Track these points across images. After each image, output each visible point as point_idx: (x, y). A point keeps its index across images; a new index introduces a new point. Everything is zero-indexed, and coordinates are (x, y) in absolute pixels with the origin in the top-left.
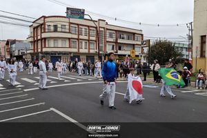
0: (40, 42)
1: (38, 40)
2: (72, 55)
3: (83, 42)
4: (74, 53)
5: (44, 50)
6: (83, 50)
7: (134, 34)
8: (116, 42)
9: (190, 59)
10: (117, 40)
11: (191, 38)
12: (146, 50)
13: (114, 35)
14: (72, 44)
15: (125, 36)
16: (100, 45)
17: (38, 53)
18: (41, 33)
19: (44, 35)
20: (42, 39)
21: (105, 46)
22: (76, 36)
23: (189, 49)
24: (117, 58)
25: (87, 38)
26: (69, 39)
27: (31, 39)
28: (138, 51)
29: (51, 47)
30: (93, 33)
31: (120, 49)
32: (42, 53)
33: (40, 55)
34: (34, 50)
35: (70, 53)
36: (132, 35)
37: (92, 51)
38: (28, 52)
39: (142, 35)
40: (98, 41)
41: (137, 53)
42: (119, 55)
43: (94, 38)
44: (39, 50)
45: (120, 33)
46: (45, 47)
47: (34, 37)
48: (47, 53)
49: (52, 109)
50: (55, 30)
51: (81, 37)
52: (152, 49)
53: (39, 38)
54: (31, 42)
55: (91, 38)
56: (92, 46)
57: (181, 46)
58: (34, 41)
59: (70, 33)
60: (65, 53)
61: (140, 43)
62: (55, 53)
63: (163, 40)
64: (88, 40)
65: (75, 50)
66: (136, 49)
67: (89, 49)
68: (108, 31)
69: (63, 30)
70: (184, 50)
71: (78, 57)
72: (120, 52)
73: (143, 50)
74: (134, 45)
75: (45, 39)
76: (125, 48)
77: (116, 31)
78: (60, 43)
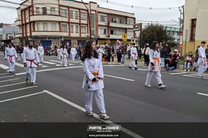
0: (28, 25)
1: (26, 24)
2: (63, 39)
3: (74, 26)
4: (65, 37)
5: (33, 34)
6: (74, 35)
7: (126, 17)
8: (108, 26)
9: (181, 43)
10: (109, 23)
11: (182, 21)
12: (138, 34)
13: (106, 19)
14: (63, 28)
15: (117, 20)
16: (92, 29)
17: (27, 37)
18: (30, 16)
19: (33, 19)
20: (30, 23)
21: (97, 29)
22: (66, 20)
23: (180, 33)
24: (109, 42)
25: (77, 21)
26: (59, 22)
27: (19, 23)
28: (130, 36)
29: (40, 31)
30: (84, 16)
31: (112, 33)
32: (31, 37)
33: (29, 39)
34: (23, 34)
35: (61, 37)
36: (124, 18)
37: (83, 35)
38: (17, 36)
39: (134, 19)
40: (89, 25)
41: (129, 38)
42: (111, 40)
43: (85, 22)
44: (28, 34)
45: (112, 16)
46: (34, 31)
47: (22, 20)
48: (36, 37)
49: (45, 91)
50: (45, 13)
51: (71, 20)
52: (143, 33)
53: (27, 21)
54: (19, 26)
55: (82, 22)
56: (83, 30)
57: (173, 30)
58: (23, 25)
59: (60, 16)
60: (55, 38)
61: (132, 27)
62: (45, 37)
63: (155, 23)
64: (79, 24)
65: (66, 34)
66: (128, 33)
67: (80, 33)
68: (99, 14)
69: (53, 13)
70: (176, 34)
71: (70, 41)
72: (112, 37)
73: (135, 34)
74: (126, 29)
75: (34, 22)
76: (117, 32)
77: (108, 14)
78: (50, 27)
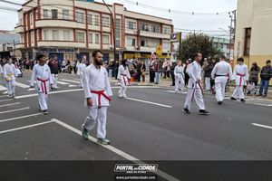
0: (33, 33)
1: (30, 31)
2: (78, 52)
3: (94, 34)
4: (81, 49)
5: (40, 44)
6: (94, 46)
7: (161, 24)
8: (138, 36)
10: (138, 32)
11: (233, 31)
12: (176, 46)
13: (135, 26)
14: (78, 37)
15: (150, 27)
16: (117, 39)
17: (31, 49)
18: (35, 20)
19: (39, 24)
20: (35, 29)
21: (123, 40)
22: (83, 26)
23: (231, 46)
24: (140, 56)
25: (98, 28)
26: (74, 29)
27: (21, 29)
28: (166, 48)
29: (48, 40)
30: (107, 22)
31: (143, 45)
32: (36, 48)
33: (34, 51)
34: (25, 44)
35: (76, 49)
36: (159, 25)
37: (105, 47)
38: (18, 47)
39: (172, 26)
40: (113, 33)
41: (165, 51)
42: (141, 53)
43: (108, 30)
44: (33, 45)
45: (143, 22)
46: (41, 40)
47: (24, 26)
48: (43, 49)
49: (54, 120)
50: (55, 17)
51: (90, 27)
52: (183, 45)
53: (32, 27)
54: (21, 33)
55: (104, 29)
56: (105, 40)
57: (221, 41)
58: (26, 32)
59: (74, 21)
60: (68, 50)
61: (169, 37)
62: (55, 49)
63: (198, 33)
64: (100, 32)
65: (83, 45)
66: (163, 44)
67: (102, 44)
68: (127, 20)
69: (66, 17)
70: (225, 47)
71: (87, 55)
72: (143, 49)
73: (172, 46)
74: (161, 39)
75: (40, 29)
76: (150, 43)
77: (137, 19)
78: (61, 35)
